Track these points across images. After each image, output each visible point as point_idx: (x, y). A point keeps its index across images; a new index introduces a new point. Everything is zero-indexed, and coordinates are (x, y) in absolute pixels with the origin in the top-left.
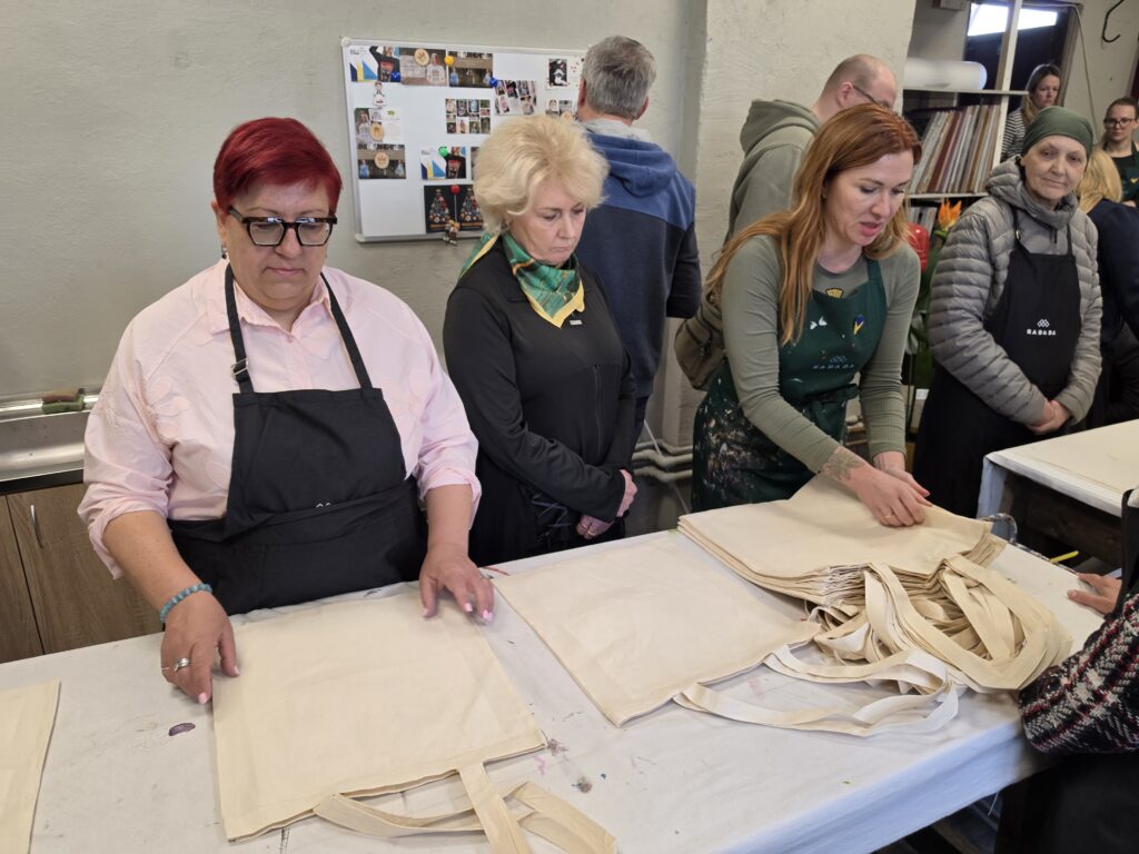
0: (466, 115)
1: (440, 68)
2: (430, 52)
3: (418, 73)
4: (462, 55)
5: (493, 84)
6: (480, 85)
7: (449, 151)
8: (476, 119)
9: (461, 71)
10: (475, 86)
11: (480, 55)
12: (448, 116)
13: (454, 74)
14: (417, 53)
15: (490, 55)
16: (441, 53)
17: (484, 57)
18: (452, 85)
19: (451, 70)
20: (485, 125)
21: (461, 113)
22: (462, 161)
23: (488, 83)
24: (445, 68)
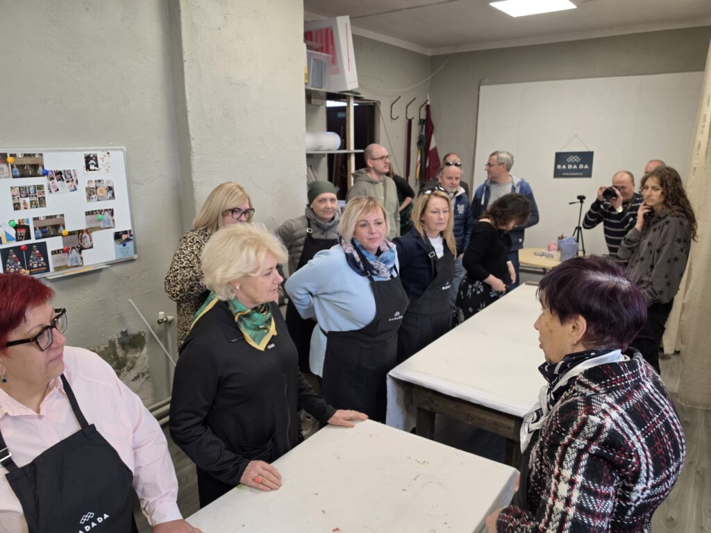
1: (4, 166)
4: (20, 156)
5: (46, 174)
6: (35, 175)
7: (17, 222)
10: (31, 176)
11: (34, 155)
12: (13, 198)
13: (15, 169)
15: (41, 155)
17: (37, 156)
18: (14, 177)
19: (12, 167)
21: (23, 195)
22: (27, 228)
23: (41, 173)
24: (8, 166)
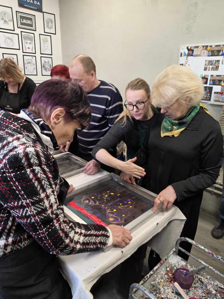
0: (211, 65)
1: (206, 51)
2: (203, 46)
3: (199, 53)
4: (213, 46)
7: (203, 76)
8: (214, 66)
9: (212, 51)
11: (220, 46)
13: (210, 52)
14: (199, 47)
16: (207, 46)
18: (208, 56)
19: (209, 51)
20: (217, 68)
21: (209, 64)
22: (207, 79)
23: (221, 54)
24: (207, 51)
